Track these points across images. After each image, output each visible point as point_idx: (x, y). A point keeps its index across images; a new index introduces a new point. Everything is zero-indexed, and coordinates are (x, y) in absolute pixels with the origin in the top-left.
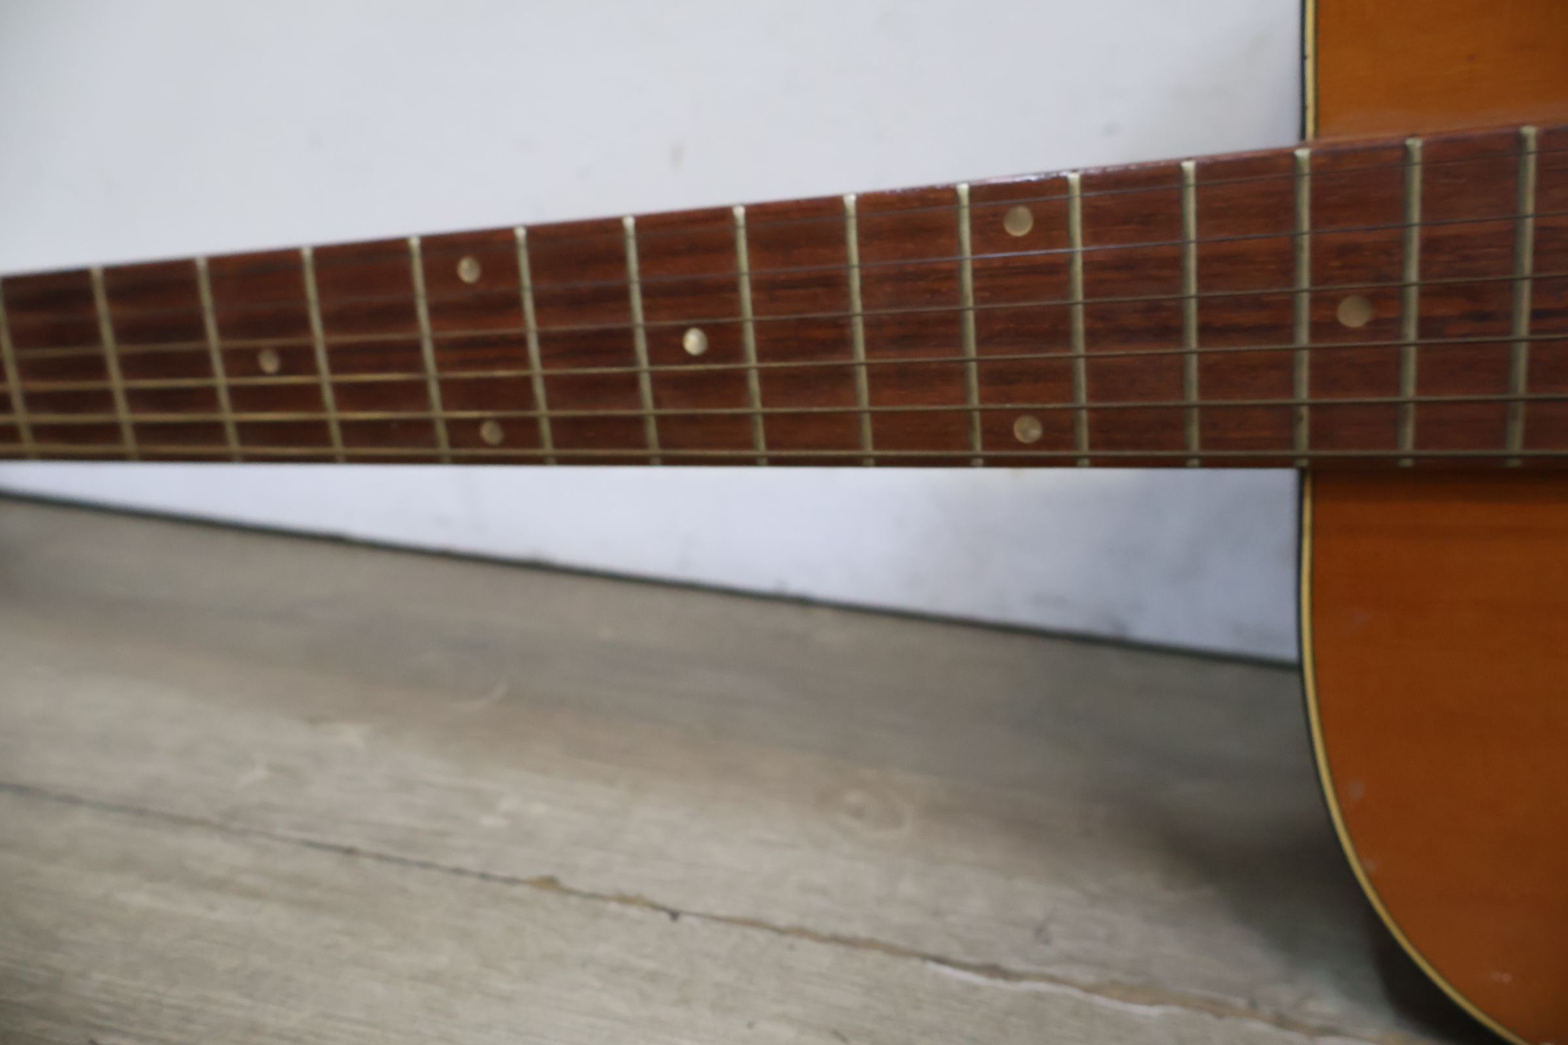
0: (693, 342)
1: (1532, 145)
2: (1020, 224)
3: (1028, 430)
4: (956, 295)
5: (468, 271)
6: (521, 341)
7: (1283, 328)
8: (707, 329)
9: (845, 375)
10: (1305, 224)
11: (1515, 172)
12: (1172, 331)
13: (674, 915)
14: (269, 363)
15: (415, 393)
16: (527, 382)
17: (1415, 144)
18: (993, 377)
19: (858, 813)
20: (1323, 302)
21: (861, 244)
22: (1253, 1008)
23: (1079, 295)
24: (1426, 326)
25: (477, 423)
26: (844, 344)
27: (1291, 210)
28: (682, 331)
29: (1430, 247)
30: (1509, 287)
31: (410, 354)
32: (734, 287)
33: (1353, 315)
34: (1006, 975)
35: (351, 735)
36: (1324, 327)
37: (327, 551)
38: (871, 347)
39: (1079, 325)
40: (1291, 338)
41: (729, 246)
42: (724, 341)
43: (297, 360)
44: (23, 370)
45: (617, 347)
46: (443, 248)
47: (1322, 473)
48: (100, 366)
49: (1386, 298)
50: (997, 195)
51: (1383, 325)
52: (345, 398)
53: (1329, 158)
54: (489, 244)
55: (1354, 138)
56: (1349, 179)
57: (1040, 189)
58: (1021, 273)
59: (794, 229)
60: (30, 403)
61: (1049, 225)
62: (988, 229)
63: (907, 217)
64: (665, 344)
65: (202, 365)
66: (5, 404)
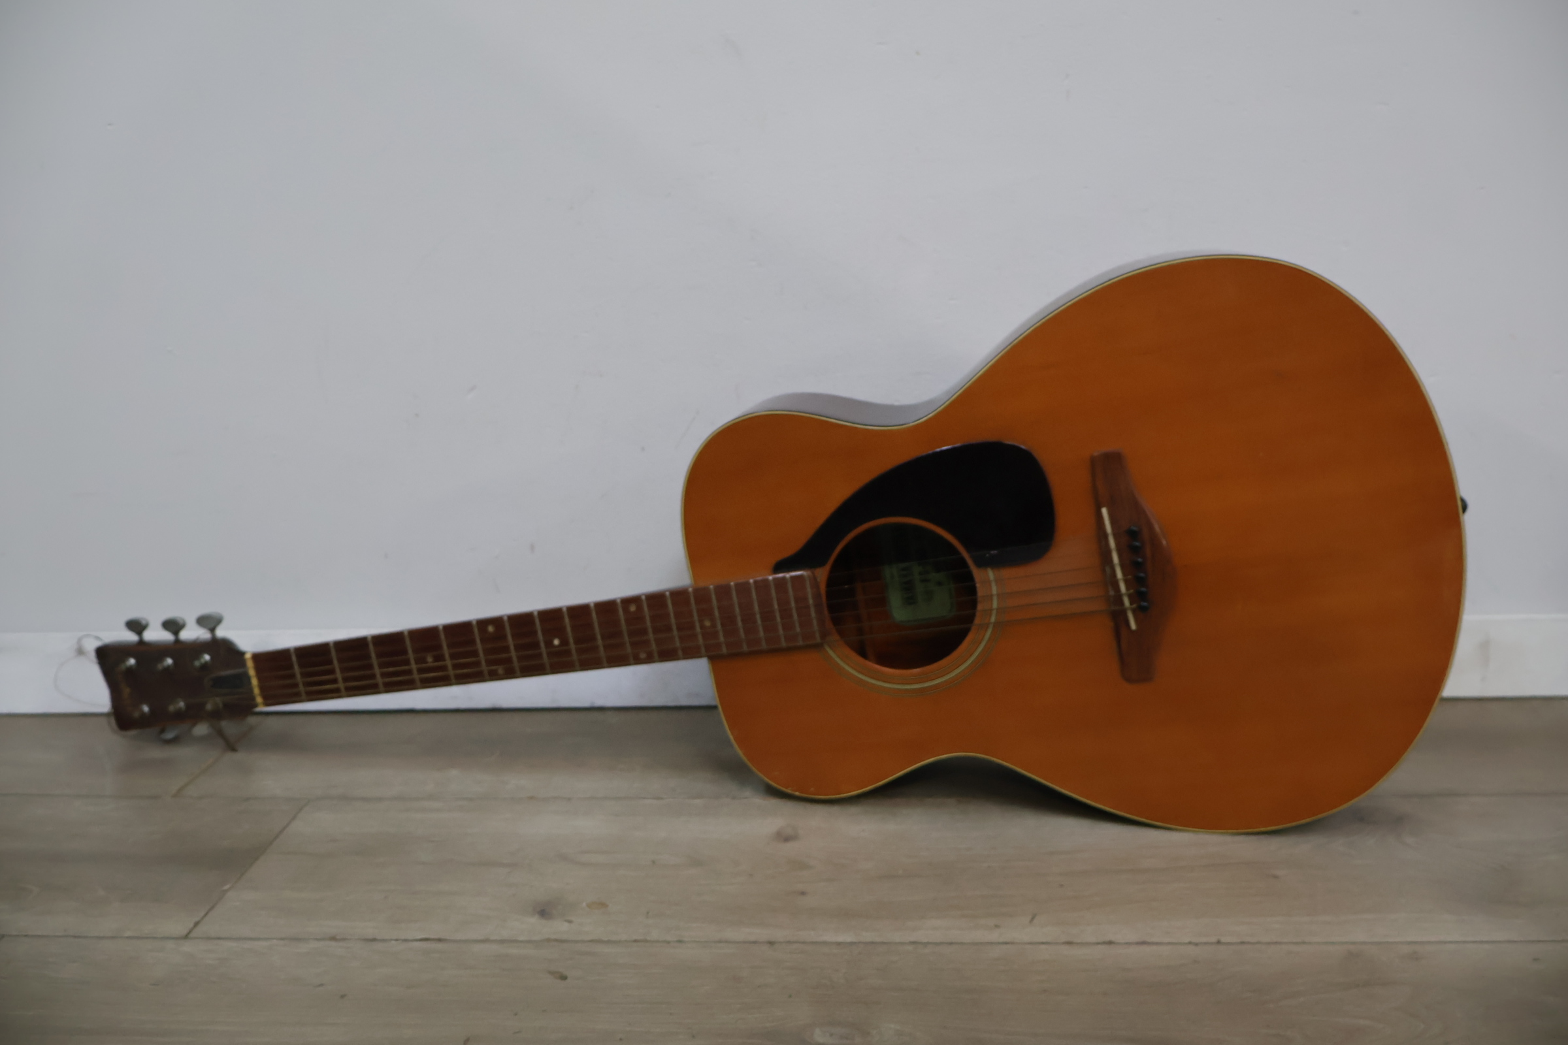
0: (556, 642)
1: (733, 587)
2: (633, 608)
3: (643, 656)
4: (621, 626)
5: (491, 629)
6: (509, 646)
7: (692, 627)
8: (560, 639)
9: (596, 648)
10: (693, 605)
11: (730, 592)
12: (670, 630)
13: (569, 799)
14: (430, 659)
15: (478, 664)
16: (511, 657)
17: (712, 586)
18: (633, 644)
20: (701, 621)
21: (596, 615)
22: (727, 796)
23: (649, 624)
24: (722, 625)
25: (497, 668)
26: (595, 640)
27: (690, 602)
28: (554, 639)
29: (719, 608)
30: (735, 616)
31: (475, 653)
32: (565, 627)
33: (707, 623)
34: (662, 799)
35: (454, 772)
36: (702, 627)
37: (406, 716)
38: (602, 639)
39: (650, 630)
40: (696, 630)
41: (563, 617)
42: (564, 642)
43: (439, 658)
44: (343, 670)
45: (536, 645)
46: (483, 623)
47: (712, 659)
48: (370, 667)
49: (713, 620)
50: (627, 601)
51: (714, 626)
52: (455, 667)
53: (697, 591)
54: (497, 621)
55: (701, 584)
56: (701, 595)
57: (635, 600)
58: (635, 619)
59: (579, 612)
60: (345, 680)
61: (640, 608)
62: (626, 610)
63: (606, 608)
64: (549, 644)
65: (407, 662)
66: (335, 681)
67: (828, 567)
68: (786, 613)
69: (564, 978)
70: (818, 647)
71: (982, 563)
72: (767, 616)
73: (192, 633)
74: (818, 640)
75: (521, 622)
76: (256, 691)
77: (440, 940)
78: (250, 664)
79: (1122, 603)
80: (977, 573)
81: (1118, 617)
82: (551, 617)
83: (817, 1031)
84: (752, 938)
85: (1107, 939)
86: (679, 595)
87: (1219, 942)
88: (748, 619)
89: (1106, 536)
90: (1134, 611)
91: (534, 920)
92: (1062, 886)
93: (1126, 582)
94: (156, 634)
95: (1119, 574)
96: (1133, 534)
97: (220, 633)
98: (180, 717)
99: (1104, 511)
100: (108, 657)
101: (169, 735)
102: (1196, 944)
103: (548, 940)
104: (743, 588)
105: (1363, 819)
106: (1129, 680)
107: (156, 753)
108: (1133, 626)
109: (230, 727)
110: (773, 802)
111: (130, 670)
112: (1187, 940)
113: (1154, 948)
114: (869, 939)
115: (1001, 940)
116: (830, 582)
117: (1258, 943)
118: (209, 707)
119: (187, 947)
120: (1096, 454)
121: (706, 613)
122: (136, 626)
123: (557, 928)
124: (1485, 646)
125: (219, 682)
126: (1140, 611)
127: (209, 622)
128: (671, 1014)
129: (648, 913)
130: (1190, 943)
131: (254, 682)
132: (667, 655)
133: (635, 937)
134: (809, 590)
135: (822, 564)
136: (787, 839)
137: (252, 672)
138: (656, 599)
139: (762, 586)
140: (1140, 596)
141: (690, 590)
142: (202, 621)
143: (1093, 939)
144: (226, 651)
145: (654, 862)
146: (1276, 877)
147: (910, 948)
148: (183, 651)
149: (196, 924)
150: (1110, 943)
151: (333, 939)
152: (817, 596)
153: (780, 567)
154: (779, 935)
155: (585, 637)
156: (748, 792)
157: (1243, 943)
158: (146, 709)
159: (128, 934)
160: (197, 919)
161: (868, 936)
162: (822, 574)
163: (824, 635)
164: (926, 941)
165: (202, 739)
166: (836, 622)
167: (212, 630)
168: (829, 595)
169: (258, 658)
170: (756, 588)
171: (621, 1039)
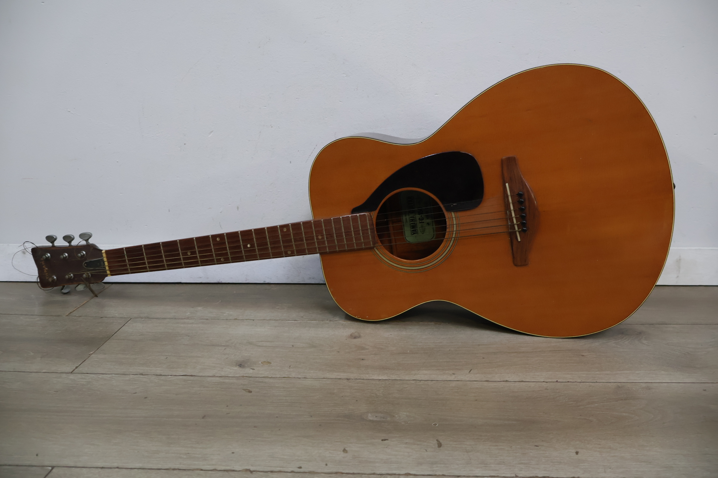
0: (249, 246)
1: (332, 220)
2: (285, 230)
3: (289, 253)
4: (279, 238)
5: (218, 239)
6: (226, 248)
7: (313, 239)
8: (251, 245)
9: (268, 248)
10: (314, 229)
11: (331, 222)
12: (302, 240)
13: (253, 320)
14: (189, 254)
15: (211, 256)
16: (227, 253)
17: (322, 220)
18: (284, 247)
19: (278, 309)
20: (317, 236)
21: (268, 233)
22: (327, 320)
23: (292, 237)
24: (327, 238)
25: (221, 258)
26: (267, 245)
27: (312, 227)
28: (248, 244)
29: (325, 230)
30: (333, 234)
31: (211, 251)
32: (253, 239)
33: (320, 237)
34: (297, 321)
35: (200, 308)
36: (317, 239)
37: (177, 285)
38: (270, 245)
39: (293, 240)
40: (314, 240)
41: (252, 234)
42: (252, 245)
43: (194, 253)
44: (148, 258)
45: (239, 247)
46: (214, 237)
47: (321, 254)
48: (161, 257)
49: (322, 235)
50: (282, 227)
51: (323, 238)
52: (201, 257)
53: (315, 222)
54: (221, 236)
55: (317, 219)
56: (317, 223)
57: (286, 226)
58: (286, 235)
59: (260, 232)
60: (149, 263)
61: (288, 230)
62: (282, 231)
63: (273, 230)
64: (245, 246)
65: (178, 255)
66: (144, 263)
67: (377, 211)
68: (357, 232)
69: (250, 392)
70: (371, 249)
71: (449, 210)
72: (348, 233)
73: (77, 242)
74: (372, 246)
75: (233, 236)
76: (107, 268)
77: (192, 376)
78: (104, 255)
79: (515, 229)
80: (447, 214)
81: (512, 235)
82: (247, 234)
83: (370, 415)
84: (339, 377)
85: (505, 379)
86: (307, 224)
87: (557, 381)
88: (339, 235)
89: (508, 196)
90: (519, 232)
91: (237, 368)
92: (484, 358)
93: (516, 218)
94: (60, 243)
95: (513, 215)
96: (520, 195)
97: (91, 241)
98: (70, 281)
99: (507, 184)
100: (37, 253)
101: (65, 291)
102: (547, 382)
103: (243, 377)
104: (337, 221)
105: (623, 333)
106: (516, 265)
107: (59, 298)
108: (519, 240)
109: (94, 287)
110: (349, 323)
111: (47, 258)
112: (543, 380)
113: (527, 383)
114: (393, 378)
115: (455, 380)
116: (378, 217)
117: (576, 382)
118: (84, 276)
119: (72, 377)
120: (504, 158)
121: (319, 232)
122: (51, 239)
123: (248, 371)
124: (679, 261)
125: (89, 264)
126: (523, 232)
127: (85, 236)
128: (300, 407)
129: (290, 366)
130: (544, 382)
131: (106, 263)
132: (301, 252)
133: (284, 376)
134: (368, 222)
135: (375, 210)
136: (355, 338)
137: (105, 259)
138: (296, 226)
139: (346, 220)
140: (522, 225)
141: (312, 221)
142: (82, 236)
143: (499, 380)
144: (93, 250)
145: (293, 346)
146: (583, 356)
147: (413, 382)
148: (73, 250)
149: (77, 367)
150: (507, 381)
151: (142, 374)
152: (372, 225)
153: (354, 211)
154: (352, 376)
155: (262, 244)
156: (337, 319)
157: (568, 382)
158: (55, 278)
159: (44, 371)
160: (77, 365)
161: (394, 377)
162: (374, 214)
163: (374, 243)
164: (421, 379)
165: (81, 292)
166: (380, 236)
167: (87, 240)
168: (377, 224)
169: (107, 252)
170: (343, 220)
171: (277, 417)
